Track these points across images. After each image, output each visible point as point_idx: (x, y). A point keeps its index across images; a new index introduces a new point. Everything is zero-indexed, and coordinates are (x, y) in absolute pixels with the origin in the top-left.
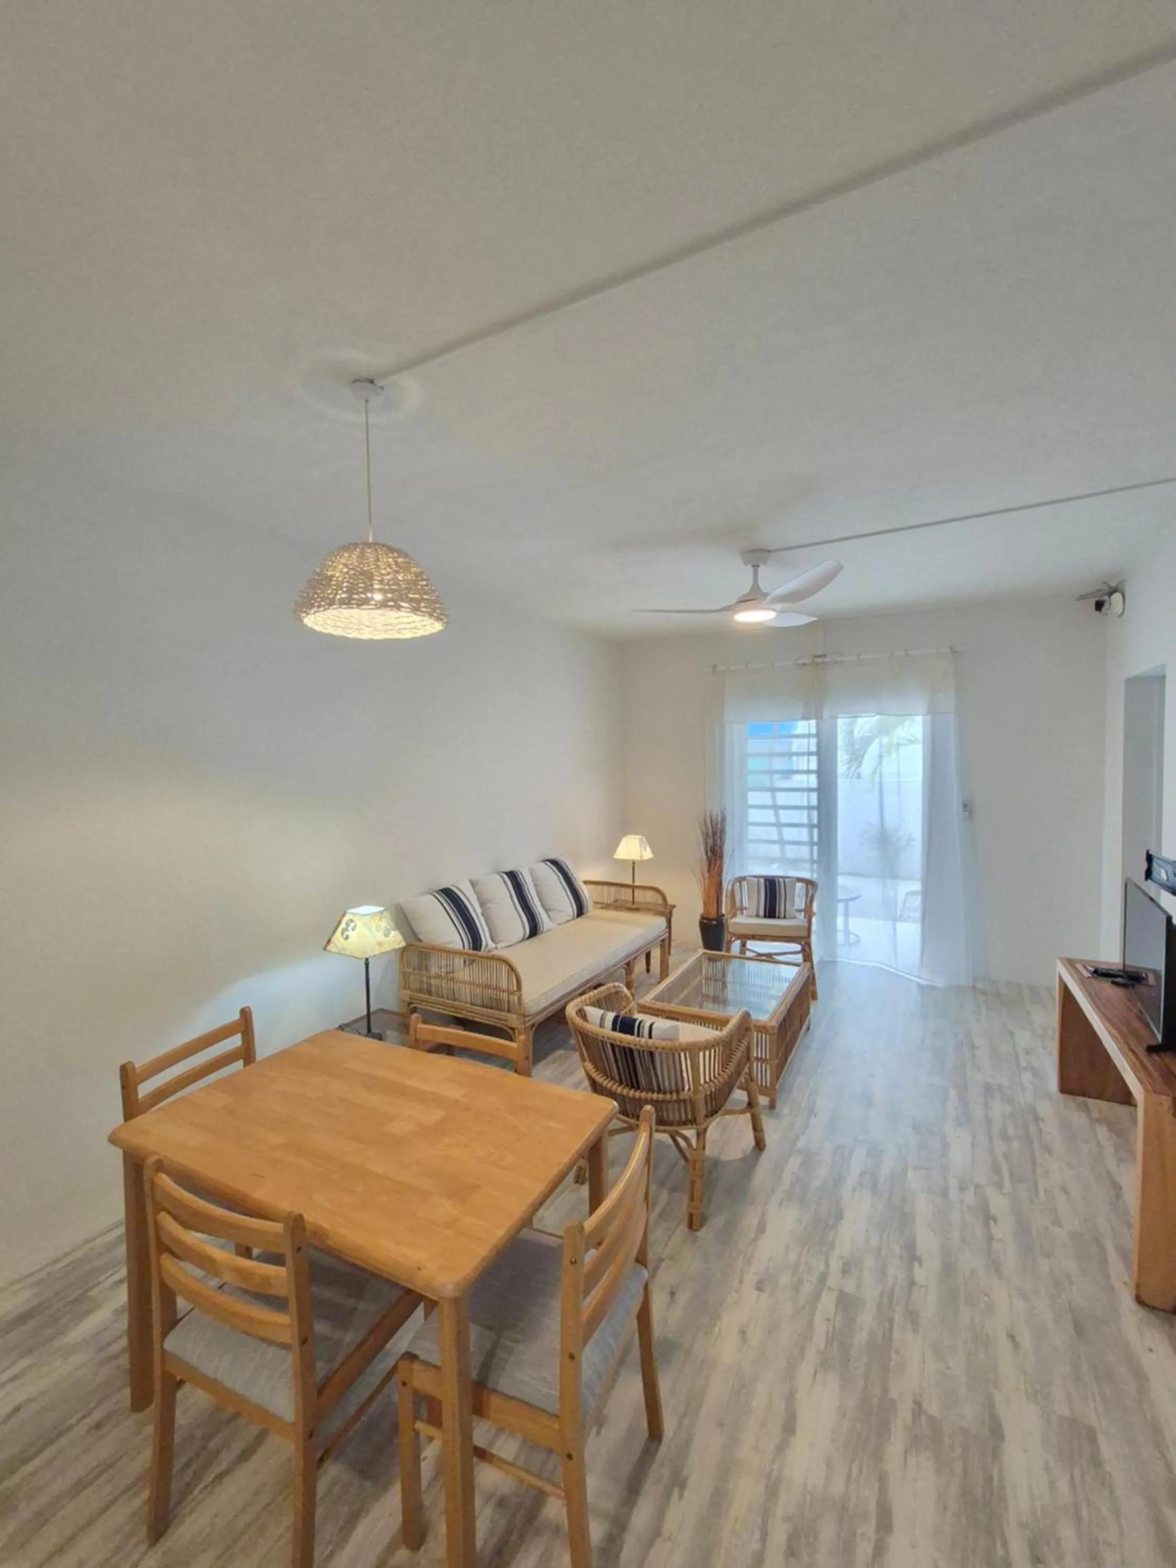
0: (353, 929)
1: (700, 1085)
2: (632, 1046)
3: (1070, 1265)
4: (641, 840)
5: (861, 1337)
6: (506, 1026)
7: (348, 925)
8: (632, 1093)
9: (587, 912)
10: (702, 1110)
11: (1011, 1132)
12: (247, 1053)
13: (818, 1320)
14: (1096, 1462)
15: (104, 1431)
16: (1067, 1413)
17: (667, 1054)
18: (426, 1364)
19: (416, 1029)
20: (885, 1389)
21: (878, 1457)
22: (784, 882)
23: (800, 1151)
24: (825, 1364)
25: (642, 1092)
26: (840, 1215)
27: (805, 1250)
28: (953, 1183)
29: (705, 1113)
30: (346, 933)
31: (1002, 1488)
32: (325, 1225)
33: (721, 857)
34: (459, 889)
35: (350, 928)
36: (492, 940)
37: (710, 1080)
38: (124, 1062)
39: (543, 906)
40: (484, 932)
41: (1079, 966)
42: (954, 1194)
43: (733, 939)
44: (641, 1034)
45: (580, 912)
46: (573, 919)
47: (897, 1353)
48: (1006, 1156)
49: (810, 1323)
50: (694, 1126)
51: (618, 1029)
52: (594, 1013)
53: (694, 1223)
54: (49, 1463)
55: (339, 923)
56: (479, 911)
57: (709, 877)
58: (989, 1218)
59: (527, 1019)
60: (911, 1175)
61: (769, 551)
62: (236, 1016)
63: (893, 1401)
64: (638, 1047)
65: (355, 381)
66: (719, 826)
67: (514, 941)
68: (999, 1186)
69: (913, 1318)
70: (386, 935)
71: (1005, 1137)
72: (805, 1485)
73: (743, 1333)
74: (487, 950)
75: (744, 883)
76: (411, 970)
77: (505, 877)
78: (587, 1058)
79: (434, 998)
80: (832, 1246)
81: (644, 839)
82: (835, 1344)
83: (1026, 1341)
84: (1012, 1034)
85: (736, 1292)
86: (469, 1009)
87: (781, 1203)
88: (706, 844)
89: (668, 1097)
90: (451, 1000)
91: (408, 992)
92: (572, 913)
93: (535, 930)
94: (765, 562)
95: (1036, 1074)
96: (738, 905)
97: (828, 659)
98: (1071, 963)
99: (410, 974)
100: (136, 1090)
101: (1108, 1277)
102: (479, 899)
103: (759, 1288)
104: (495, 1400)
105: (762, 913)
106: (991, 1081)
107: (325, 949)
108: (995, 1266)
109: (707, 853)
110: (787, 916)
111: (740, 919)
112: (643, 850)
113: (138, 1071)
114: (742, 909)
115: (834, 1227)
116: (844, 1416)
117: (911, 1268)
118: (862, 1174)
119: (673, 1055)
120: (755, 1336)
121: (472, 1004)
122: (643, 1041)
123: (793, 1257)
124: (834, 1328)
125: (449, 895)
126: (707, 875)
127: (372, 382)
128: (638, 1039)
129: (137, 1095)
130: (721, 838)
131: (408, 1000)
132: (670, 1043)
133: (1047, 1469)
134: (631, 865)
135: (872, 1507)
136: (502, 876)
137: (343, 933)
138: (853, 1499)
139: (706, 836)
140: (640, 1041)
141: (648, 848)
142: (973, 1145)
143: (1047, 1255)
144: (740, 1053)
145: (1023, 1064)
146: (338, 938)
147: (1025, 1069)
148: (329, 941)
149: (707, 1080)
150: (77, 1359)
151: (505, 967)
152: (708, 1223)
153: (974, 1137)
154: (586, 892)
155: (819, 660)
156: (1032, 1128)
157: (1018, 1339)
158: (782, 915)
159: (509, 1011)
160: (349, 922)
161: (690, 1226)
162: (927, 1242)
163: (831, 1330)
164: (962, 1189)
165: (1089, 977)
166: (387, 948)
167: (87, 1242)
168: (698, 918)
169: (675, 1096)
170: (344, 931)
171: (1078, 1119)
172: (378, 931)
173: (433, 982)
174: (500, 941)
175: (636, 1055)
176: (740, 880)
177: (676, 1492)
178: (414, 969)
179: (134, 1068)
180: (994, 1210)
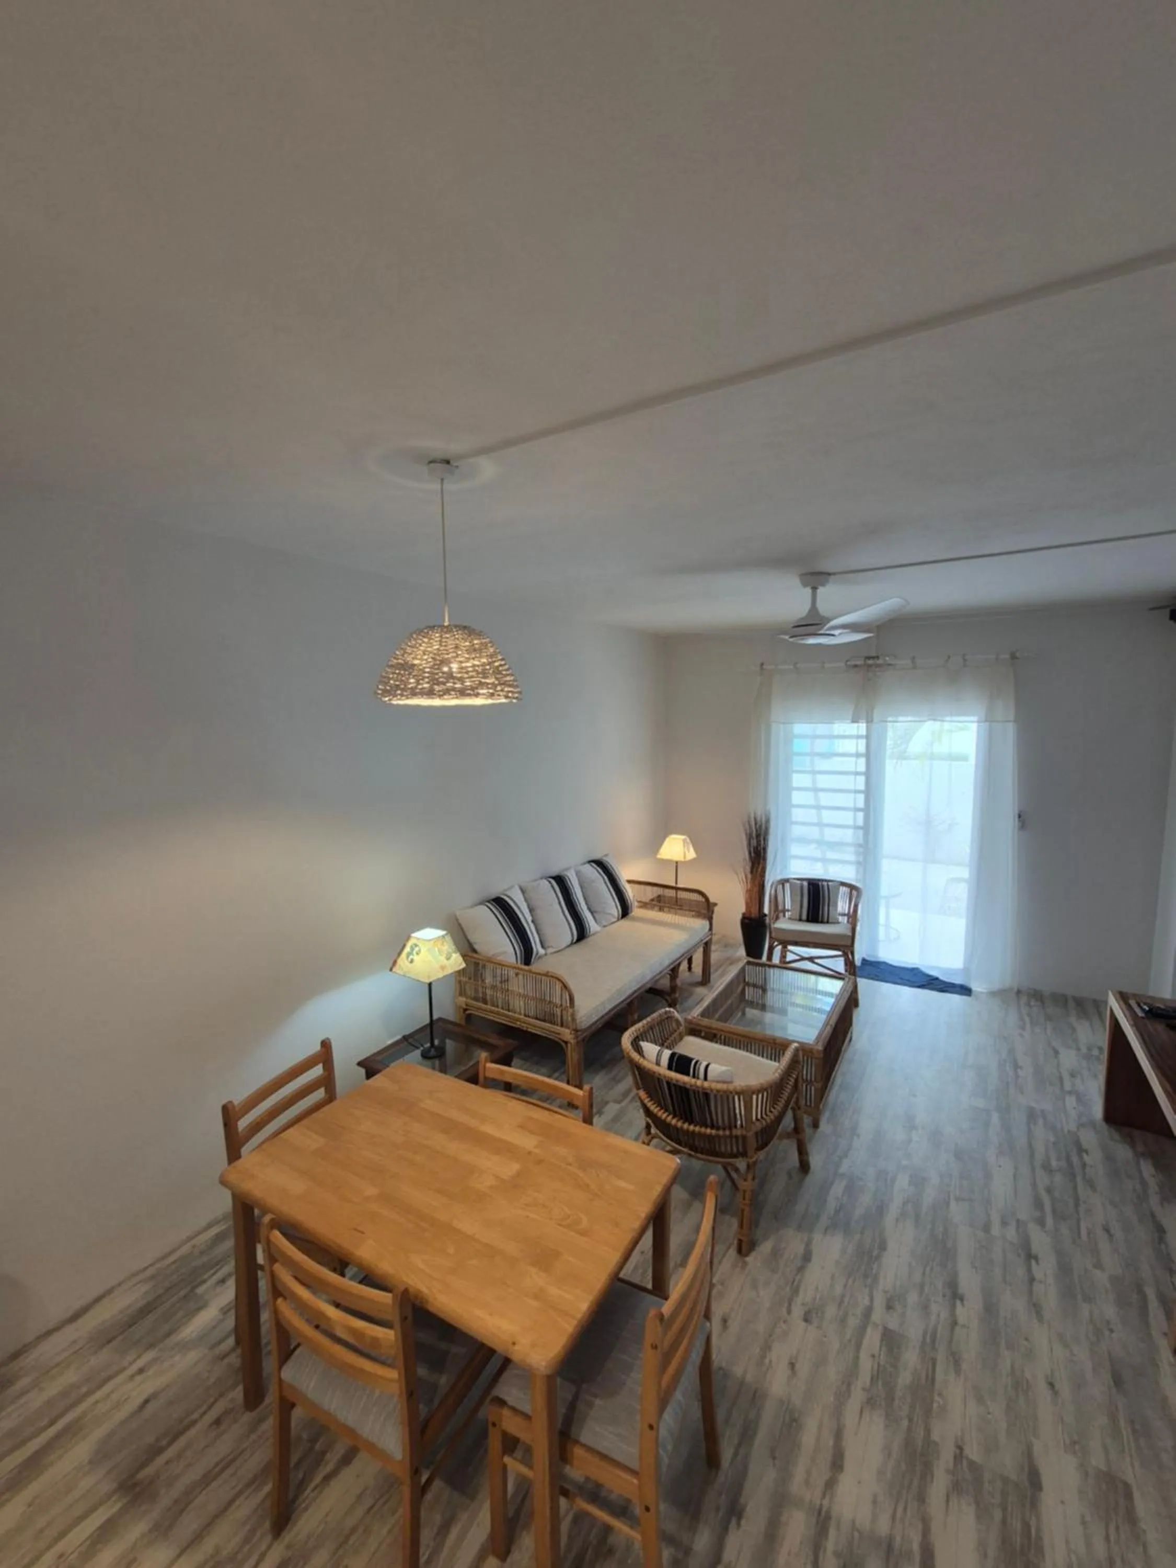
0: (417, 954)
1: (752, 1122)
2: (688, 1086)
3: (1110, 1311)
4: (684, 841)
5: (904, 1378)
6: (560, 1039)
7: (412, 949)
8: (686, 1126)
9: (632, 912)
10: (752, 1143)
11: (1054, 1163)
12: (328, 1081)
13: (864, 1356)
14: (1131, 1518)
15: (223, 1427)
16: (1103, 1468)
17: (721, 1096)
18: (514, 1409)
19: (485, 1067)
20: (928, 1431)
21: (921, 1498)
22: (828, 885)
23: (843, 1175)
24: (870, 1402)
25: (695, 1126)
26: (883, 1247)
27: (850, 1281)
28: (996, 1218)
29: (755, 1145)
30: (411, 957)
31: (1039, 1538)
32: (424, 1289)
33: (765, 859)
34: (509, 897)
35: (414, 952)
36: (543, 947)
37: (762, 1117)
38: (224, 1102)
39: (589, 909)
40: (534, 938)
41: (1133, 1003)
42: (996, 1230)
43: (776, 943)
44: (696, 1075)
45: (625, 911)
46: (618, 920)
47: (940, 1395)
48: (1049, 1190)
49: (857, 1358)
50: (745, 1159)
51: (674, 1068)
52: (650, 1048)
53: (745, 1248)
54: (179, 1456)
55: (404, 946)
56: (530, 919)
57: (752, 879)
58: (1030, 1257)
59: (579, 1033)
60: (953, 1205)
61: (829, 574)
62: (318, 1047)
63: (936, 1444)
64: (694, 1088)
65: (431, 462)
66: (763, 827)
67: (564, 945)
68: (1041, 1222)
69: (956, 1360)
70: (448, 959)
71: (1047, 1167)
72: (853, 1522)
73: (792, 1365)
74: (538, 956)
75: (787, 886)
76: (467, 979)
77: (553, 882)
78: (641, 1086)
79: (489, 1007)
80: (876, 1279)
81: (688, 840)
82: (880, 1383)
83: (1065, 1389)
84: (1056, 1052)
85: (785, 1322)
86: (522, 1020)
87: (826, 1230)
88: (749, 844)
89: (721, 1133)
90: (506, 1010)
91: (464, 999)
92: (616, 914)
93: (582, 934)
94: (823, 585)
95: (1080, 1098)
96: (780, 908)
97: (880, 662)
98: (1123, 997)
99: (466, 982)
100: (237, 1125)
101: (1147, 1324)
102: (529, 906)
103: (806, 1320)
104: (578, 1451)
105: (804, 917)
106: (1033, 1105)
107: (391, 970)
108: (1036, 1308)
109: (750, 853)
110: (830, 921)
111: (783, 924)
112: (686, 850)
113: (237, 1109)
114: (784, 911)
115: (878, 1257)
116: (889, 1455)
117: (953, 1307)
118: (905, 1204)
119: (728, 1098)
120: (804, 1369)
121: (525, 1015)
122: (699, 1083)
123: (838, 1289)
124: (879, 1365)
125: (501, 904)
126: (749, 876)
127: (448, 462)
128: (693, 1081)
129: (237, 1128)
130: (764, 840)
131: (464, 1007)
132: (724, 1087)
133: (1084, 1523)
134: (675, 865)
135: (916, 1547)
136: (550, 882)
137: (408, 957)
138: (898, 1539)
139: (750, 838)
140: (696, 1082)
141: (692, 849)
142: (1015, 1176)
143: (1088, 1299)
144: (790, 1087)
145: (1068, 1087)
146: (403, 961)
147: (1070, 1093)
148: (395, 963)
149: (759, 1117)
150: (193, 1356)
151: (559, 984)
152: (757, 1248)
153: (1016, 1168)
154: (630, 892)
155: (870, 662)
156: (1075, 1159)
157: (1057, 1386)
158: (826, 920)
159: (562, 1026)
160: (414, 946)
161: (740, 1251)
162: (969, 1281)
163: (876, 1367)
164: (1004, 1223)
165: (1143, 1018)
166: (449, 971)
167: (190, 1239)
168: (740, 917)
169: (727, 1133)
170: (409, 954)
171: (1123, 1152)
172: (441, 955)
173: (489, 992)
174: (549, 947)
175: (691, 1093)
176: (783, 882)
177: (734, 1521)
178: (470, 978)
179: (234, 1107)
180: (1035, 1248)
